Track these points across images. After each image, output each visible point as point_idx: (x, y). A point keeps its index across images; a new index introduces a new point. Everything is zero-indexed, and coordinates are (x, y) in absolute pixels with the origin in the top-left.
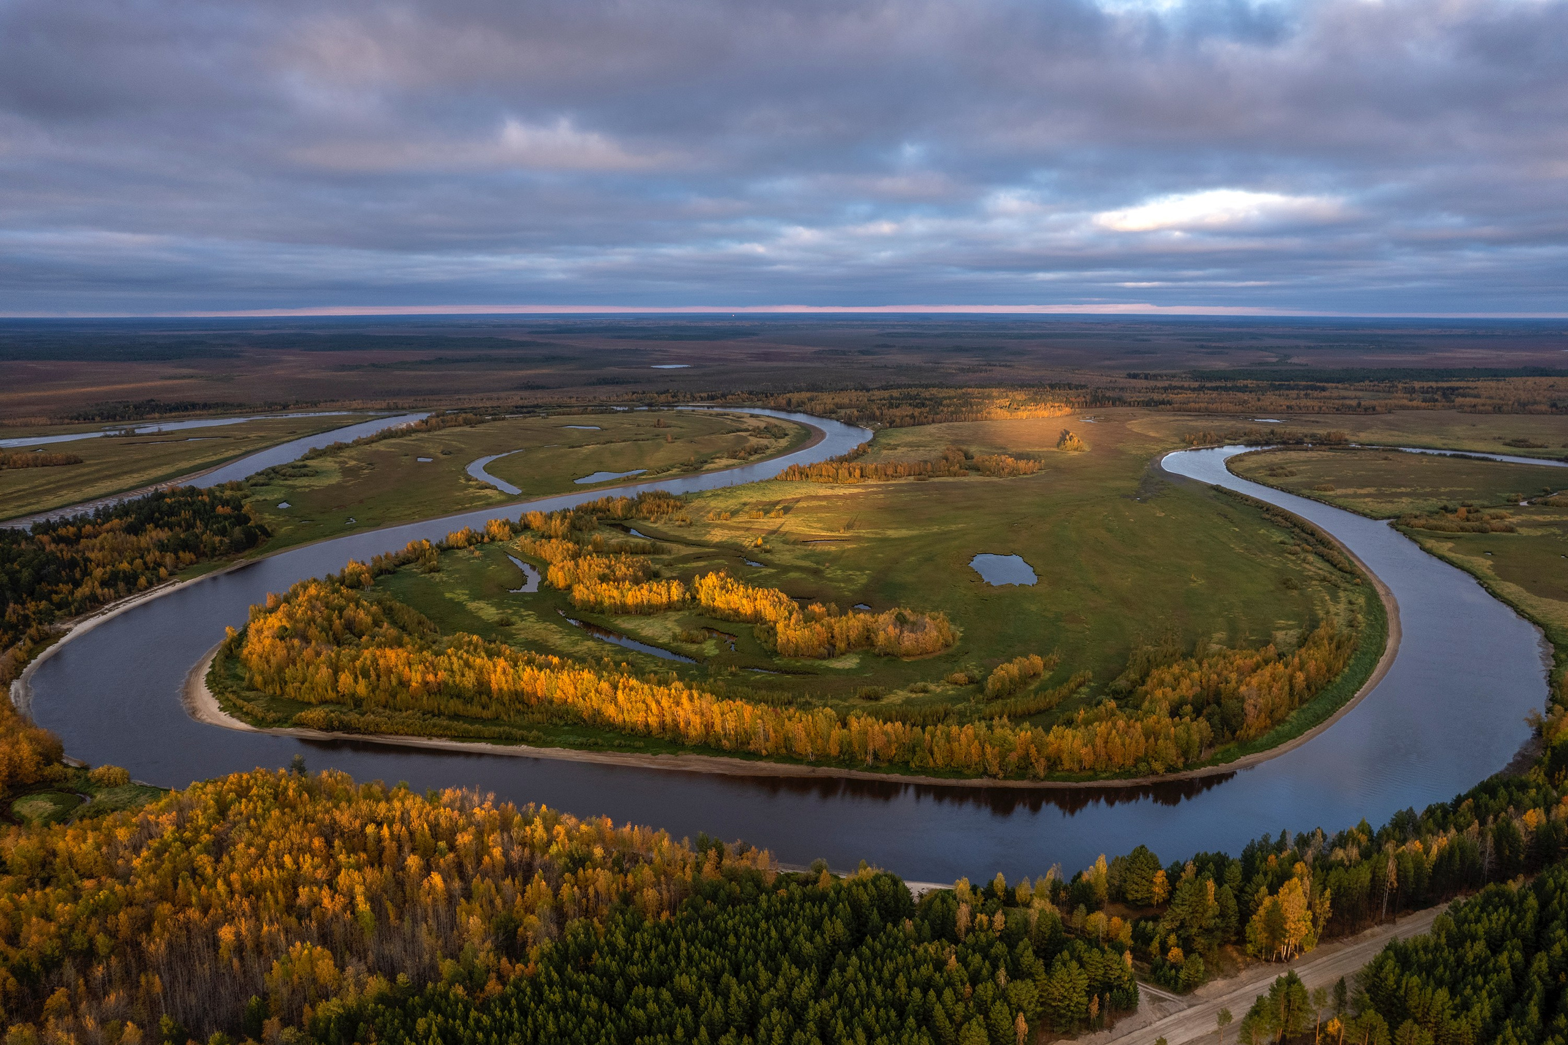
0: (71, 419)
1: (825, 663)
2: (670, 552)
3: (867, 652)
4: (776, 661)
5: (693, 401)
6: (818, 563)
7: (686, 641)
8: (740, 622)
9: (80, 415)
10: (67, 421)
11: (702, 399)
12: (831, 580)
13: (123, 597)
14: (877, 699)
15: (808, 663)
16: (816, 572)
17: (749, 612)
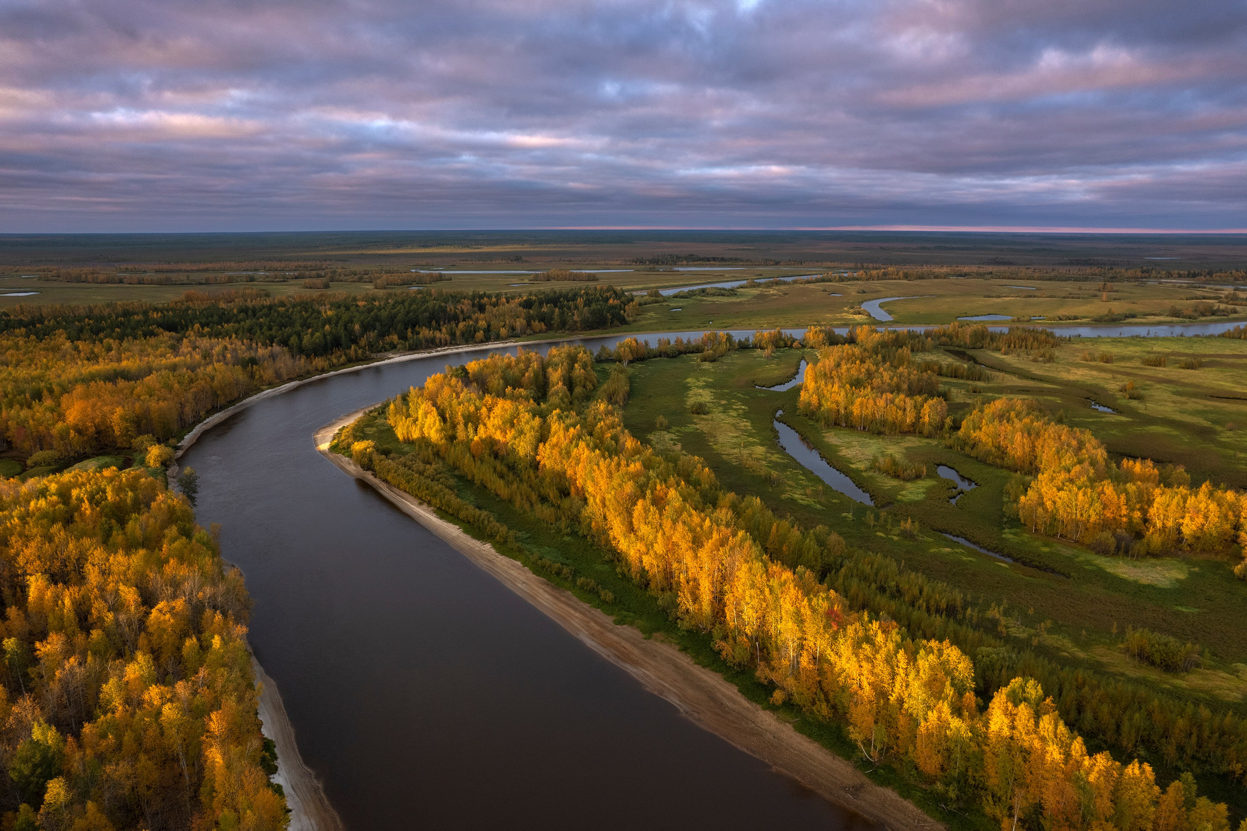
0: (633, 261)
1: (1102, 562)
2: (988, 379)
3: (1217, 566)
4: (1008, 535)
5: (1168, 277)
6: (1214, 422)
7: (887, 473)
8: (1002, 467)
9: (638, 260)
10: (629, 263)
11: (1180, 276)
12: (1225, 445)
13: (458, 345)
14: (1169, 667)
15: (1066, 552)
16: (1203, 433)
17: (1019, 453)
